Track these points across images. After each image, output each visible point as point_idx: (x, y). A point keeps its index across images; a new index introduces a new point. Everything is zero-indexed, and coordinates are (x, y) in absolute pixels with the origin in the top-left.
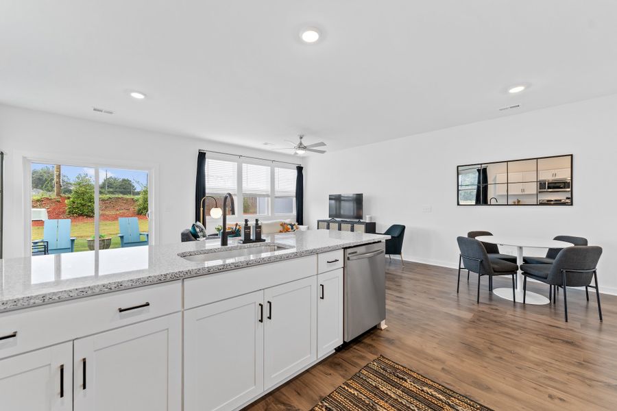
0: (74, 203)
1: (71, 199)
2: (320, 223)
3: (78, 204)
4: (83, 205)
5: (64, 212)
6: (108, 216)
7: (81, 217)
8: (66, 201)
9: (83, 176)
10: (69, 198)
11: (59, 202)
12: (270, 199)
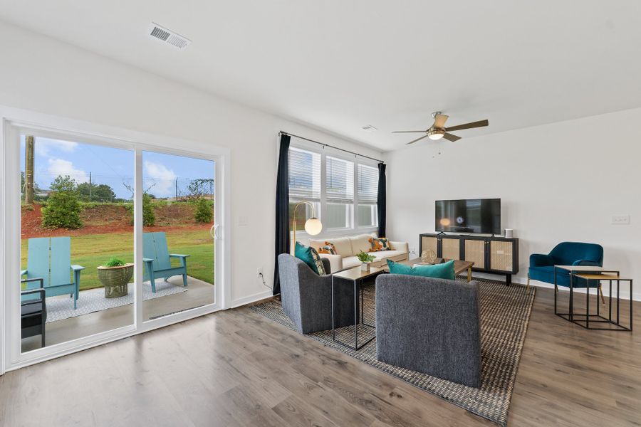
0: (52, 211)
1: (49, 207)
2: (423, 238)
3: (57, 213)
4: (64, 215)
5: (39, 223)
6: (96, 227)
7: (61, 230)
8: (42, 210)
9: (64, 178)
10: (44, 206)
11: (31, 210)
12: (352, 206)
